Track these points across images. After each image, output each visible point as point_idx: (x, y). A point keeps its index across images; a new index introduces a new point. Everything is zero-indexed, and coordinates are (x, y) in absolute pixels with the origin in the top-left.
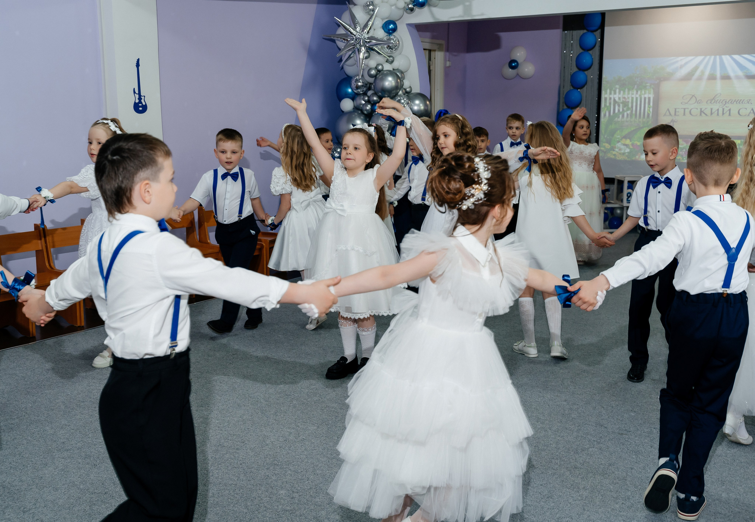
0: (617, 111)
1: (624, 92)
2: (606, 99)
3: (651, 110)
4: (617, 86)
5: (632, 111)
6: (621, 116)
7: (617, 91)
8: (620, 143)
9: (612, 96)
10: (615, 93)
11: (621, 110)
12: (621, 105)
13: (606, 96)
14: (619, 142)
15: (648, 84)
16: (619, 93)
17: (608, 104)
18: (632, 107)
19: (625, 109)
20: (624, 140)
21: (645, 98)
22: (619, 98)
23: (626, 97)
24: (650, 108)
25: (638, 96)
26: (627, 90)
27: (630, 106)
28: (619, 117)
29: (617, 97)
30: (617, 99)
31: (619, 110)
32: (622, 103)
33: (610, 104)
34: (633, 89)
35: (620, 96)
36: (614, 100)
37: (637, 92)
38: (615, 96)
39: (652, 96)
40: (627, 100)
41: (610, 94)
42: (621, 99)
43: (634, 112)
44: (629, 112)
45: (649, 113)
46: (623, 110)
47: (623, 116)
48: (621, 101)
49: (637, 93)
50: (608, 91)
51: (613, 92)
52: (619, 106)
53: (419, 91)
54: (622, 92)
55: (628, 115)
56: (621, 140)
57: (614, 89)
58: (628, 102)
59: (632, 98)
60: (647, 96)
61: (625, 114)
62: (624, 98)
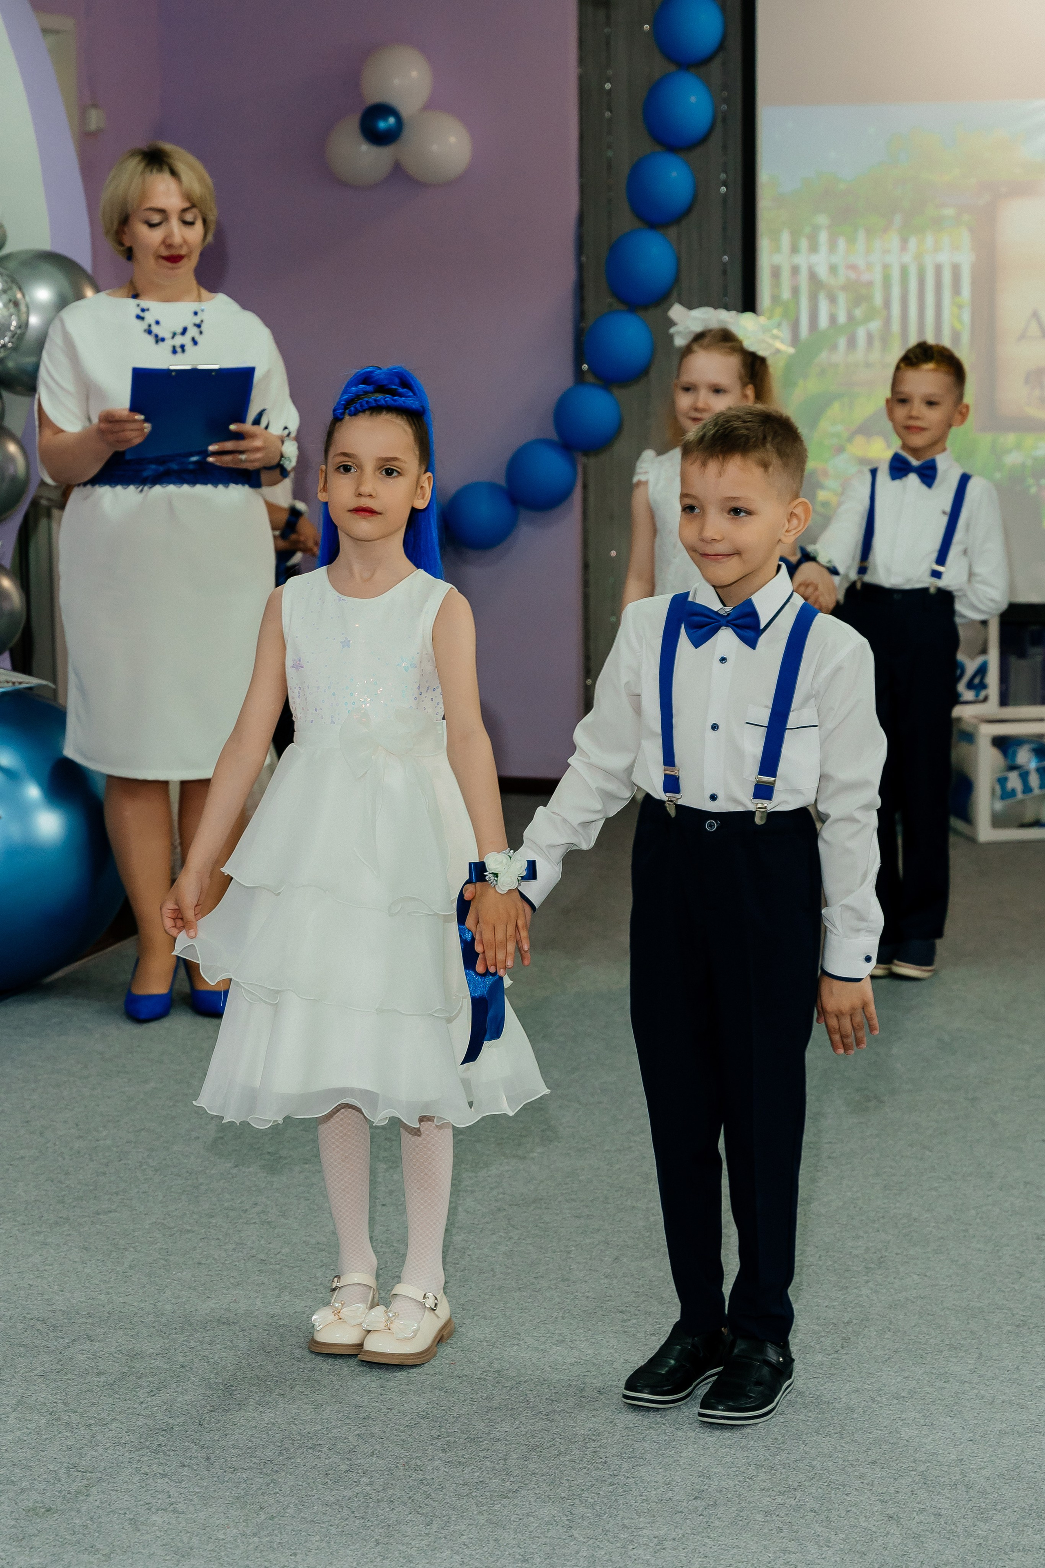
0: (823, 321)
1: (851, 240)
2: (776, 273)
3: (966, 317)
4: (822, 220)
5: (887, 322)
6: (842, 342)
7: (823, 237)
8: (844, 456)
9: (802, 260)
10: (814, 248)
11: (842, 318)
12: (842, 298)
13: (777, 259)
14: (840, 450)
15: (950, 212)
16: (833, 247)
17: (786, 294)
18: (887, 304)
19: (858, 313)
20: (860, 439)
21: (938, 269)
22: (833, 269)
23: (861, 263)
24: (960, 307)
25: (907, 258)
26: (861, 235)
27: (878, 300)
28: (834, 347)
29: (821, 262)
30: (823, 272)
31: (833, 319)
32: (844, 288)
33: (795, 291)
34: (885, 230)
35: (836, 259)
36: (813, 276)
37: (904, 241)
38: (815, 259)
39: (966, 259)
40: (865, 277)
41: (795, 249)
42: (842, 272)
43: (896, 327)
44: (875, 326)
45: (958, 326)
46: (851, 317)
47: (852, 343)
48: (841, 280)
49: (904, 248)
50: (785, 238)
51: (804, 244)
52: (833, 300)
53: (45, 245)
54: (842, 243)
55: (870, 337)
56: (850, 439)
57: (807, 230)
58: (870, 284)
59: (886, 267)
60: (944, 258)
61: (861, 334)
62: (853, 267)
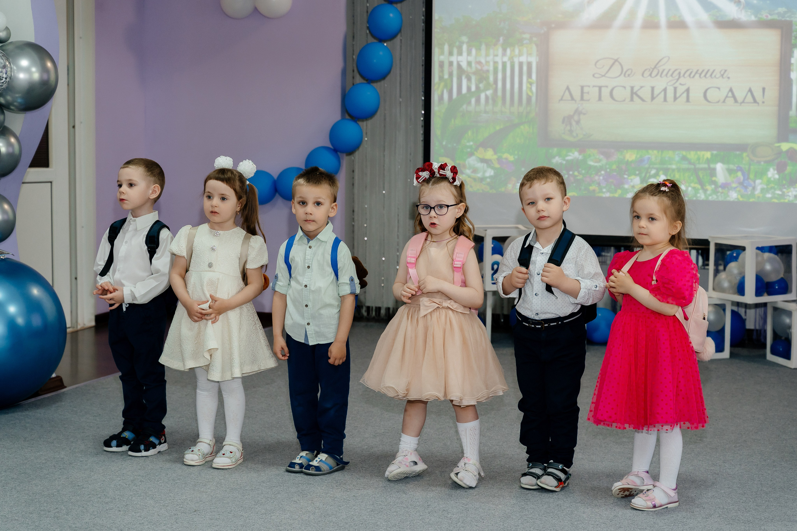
0: (464, 90)
1: (479, 49)
2: (441, 65)
3: (534, 89)
4: (465, 39)
5: (496, 90)
6: (473, 100)
7: (465, 47)
8: (473, 158)
9: (454, 59)
10: (460, 53)
11: (473, 88)
12: (473, 78)
13: (442, 58)
14: (471, 154)
15: (527, 36)
16: (469, 53)
17: (446, 76)
18: (496, 81)
19: (481, 86)
20: (481, 149)
21: (521, 64)
22: (469, 63)
23: (483, 61)
24: (531, 84)
25: (506, 59)
26: (483, 47)
27: (491, 79)
28: (469, 103)
29: (463, 60)
30: (464, 65)
31: (469, 89)
32: (474, 73)
33: (451, 74)
34: (495, 45)
35: (470, 59)
36: (459, 66)
37: (504, 50)
38: (460, 58)
39: (534, 60)
40: (485, 68)
41: (451, 54)
42: (473, 65)
43: (500, 93)
44: (489, 92)
45: (530, 94)
46: (477, 88)
47: (478, 101)
48: (474, 69)
49: (504, 54)
50: (446, 47)
51: (455, 51)
52: (469, 79)
54: (474, 51)
55: (487, 98)
56: (476, 150)
57: (457, 44)
58: (488, 71)
59: (495, 63)
60: (524, 59)
61: (483, 96)
62: (479, 63)
